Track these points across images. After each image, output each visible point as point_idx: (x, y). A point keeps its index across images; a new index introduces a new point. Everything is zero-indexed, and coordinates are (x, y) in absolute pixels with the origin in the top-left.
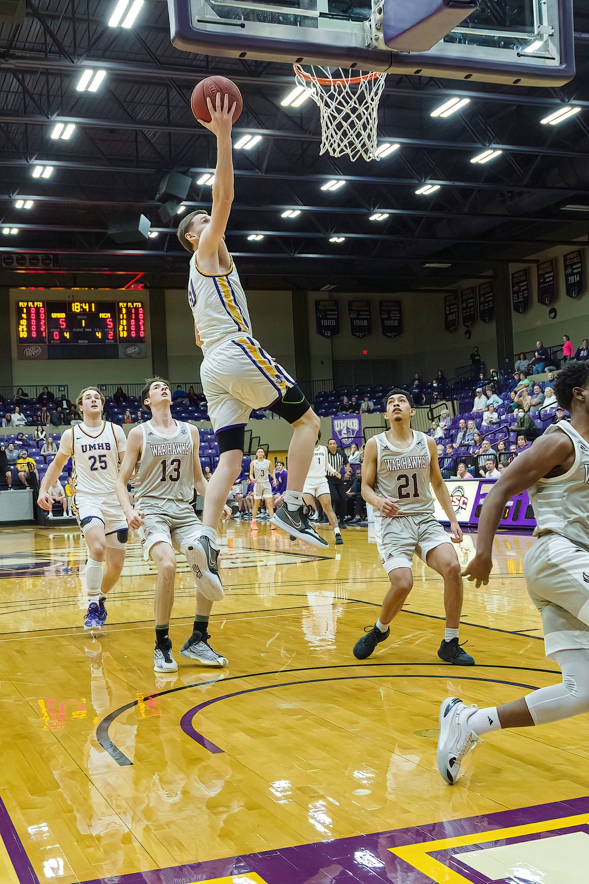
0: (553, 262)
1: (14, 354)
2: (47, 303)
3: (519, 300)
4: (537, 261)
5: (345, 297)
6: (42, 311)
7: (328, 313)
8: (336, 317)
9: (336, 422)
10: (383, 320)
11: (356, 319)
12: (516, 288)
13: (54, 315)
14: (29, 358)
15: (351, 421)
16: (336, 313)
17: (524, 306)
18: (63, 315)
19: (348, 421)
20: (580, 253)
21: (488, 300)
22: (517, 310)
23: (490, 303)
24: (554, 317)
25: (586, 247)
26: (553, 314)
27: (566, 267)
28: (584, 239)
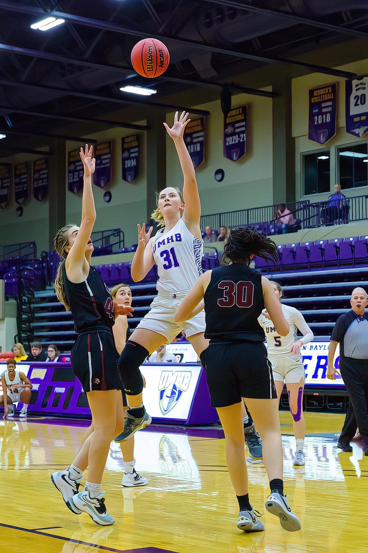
0: (110, 144)
3: (75, 180)
4: (94, 141)
12: (72, 167)
17: (79, 186)
20: (138, 138)
21: (42, 177)
22: (71, 189)
23: (44, 180)
24: (109, 201)
25: (145, 132)
26: (107, 198)
27: (123, 150)
28: (143, 123)
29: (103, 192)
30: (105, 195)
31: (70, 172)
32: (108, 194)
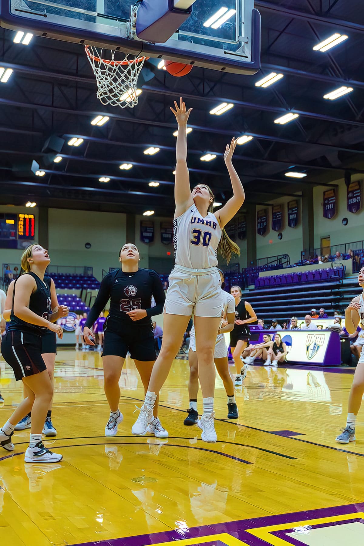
3: (261, 227)
4: (272, 205)
5: (159, 219)
7: (148, 228)
8: (152, 231)
11: (164, 233)
12: (259, 220)
17: (264, 231)
20: (297, 202)
21: (243, 226)
22: (259, 233)
23: (244, 228)
24: (281, 239)
25: (301, 198)
26: (280, 237)
27: (289, 210)
28: (300, 193)
29: (277, 233)
31: (258, 223)
32: (280, 235)
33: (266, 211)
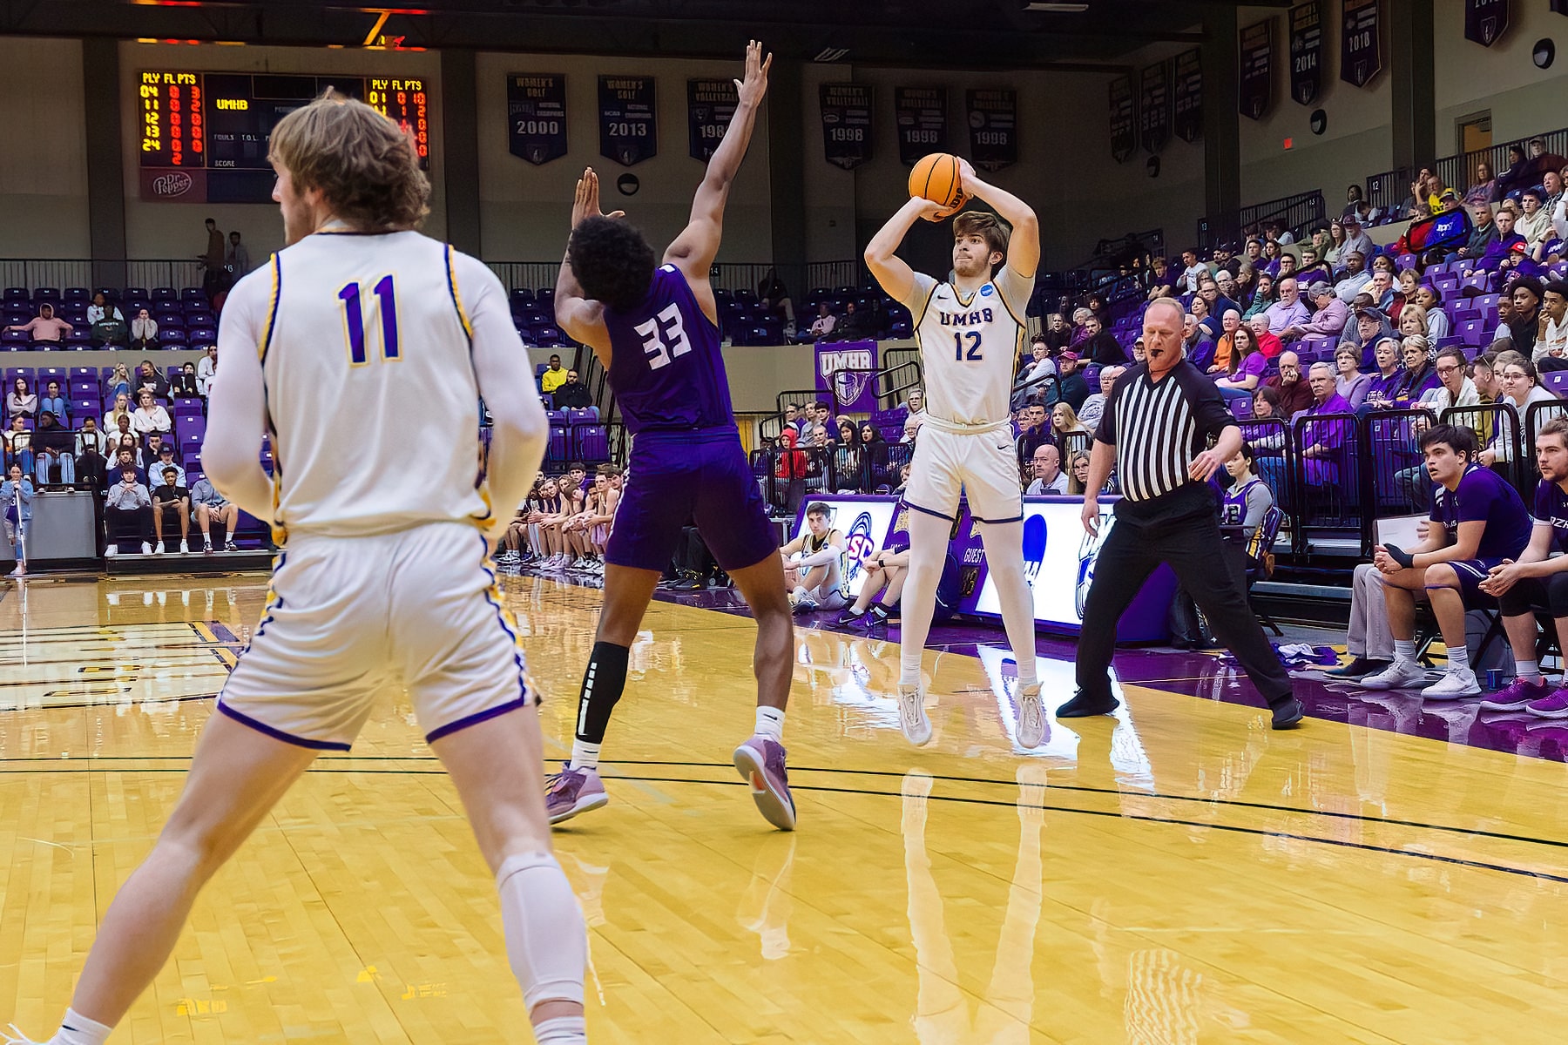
1: (132, 188)
2: (205, 76)
5: (892, 76)
6: (196, 93)
7: (849, 112)
8: (866, 121)
9: (824, 357)
10: (973, 131)
11: (911, 128)
13: (223, 104)
14: (165, 198)
15: (856, 355)
16: (865, 113)
17: (1262, 104)
18: (242, 105)
19: (851, 355)
21: (1192, 89)
22: (1248, 111)
23: (1196, 97)
24: (1321, 131)
26: (1318, 124)
29: (1309, 111)
30: (1313, 119)
32: (1320, 116)
33: (1270, 25)
